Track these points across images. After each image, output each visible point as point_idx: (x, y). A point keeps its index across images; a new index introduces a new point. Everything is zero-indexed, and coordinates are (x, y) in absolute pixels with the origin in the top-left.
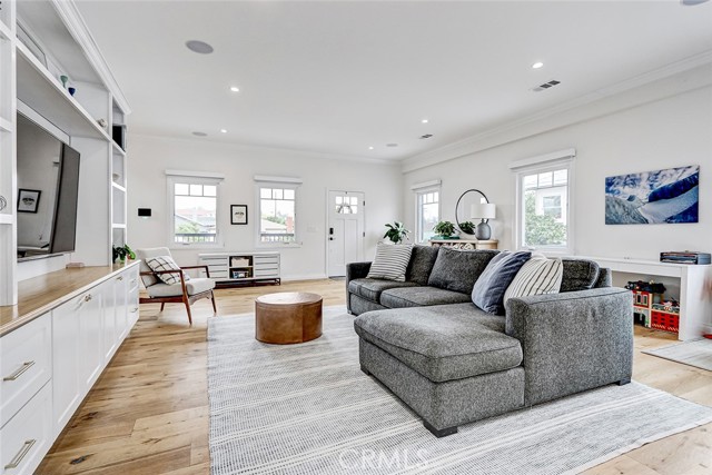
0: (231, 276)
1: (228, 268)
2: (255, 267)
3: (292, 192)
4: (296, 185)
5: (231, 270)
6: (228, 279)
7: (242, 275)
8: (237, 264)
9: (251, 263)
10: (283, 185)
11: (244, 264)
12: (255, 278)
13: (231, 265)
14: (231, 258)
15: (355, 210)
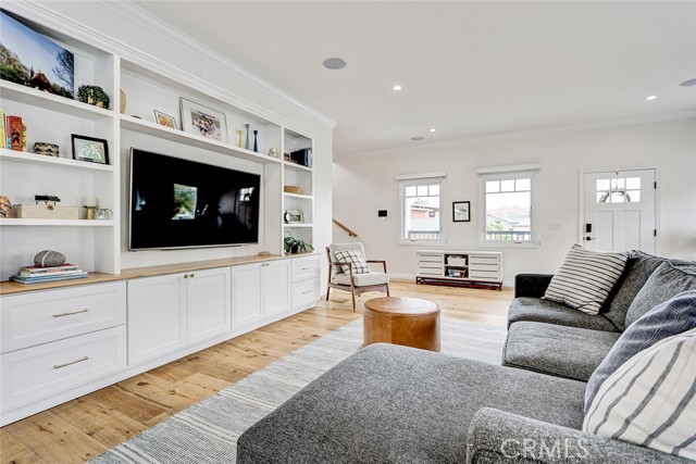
0: (447, 274)
1: (443, 265)
2: (470, 267)
3: (528, 181)
4: (532, 172)
5: (447, 268)
6: (443, 277)
7: (457, 274)
8: (452, 262)
9: (467, 264)
10: (514, 174)
11: (460, 262)
12: (470, 278)
13: (446, 262)
14: (447, 256)
15: (635, 197)
